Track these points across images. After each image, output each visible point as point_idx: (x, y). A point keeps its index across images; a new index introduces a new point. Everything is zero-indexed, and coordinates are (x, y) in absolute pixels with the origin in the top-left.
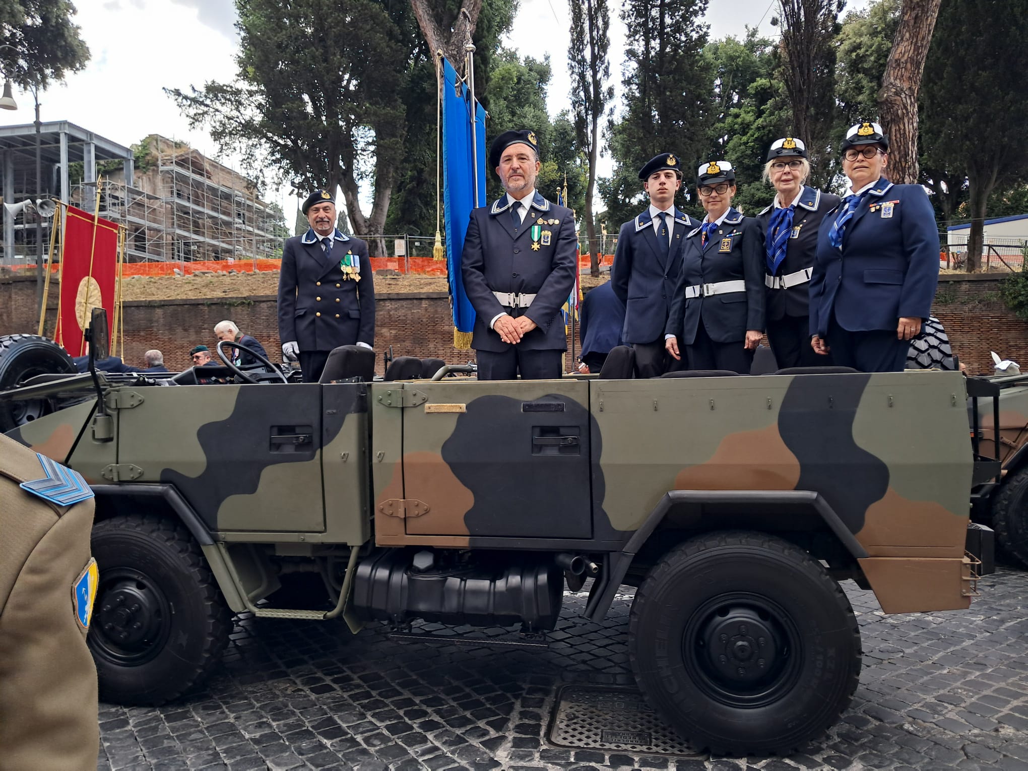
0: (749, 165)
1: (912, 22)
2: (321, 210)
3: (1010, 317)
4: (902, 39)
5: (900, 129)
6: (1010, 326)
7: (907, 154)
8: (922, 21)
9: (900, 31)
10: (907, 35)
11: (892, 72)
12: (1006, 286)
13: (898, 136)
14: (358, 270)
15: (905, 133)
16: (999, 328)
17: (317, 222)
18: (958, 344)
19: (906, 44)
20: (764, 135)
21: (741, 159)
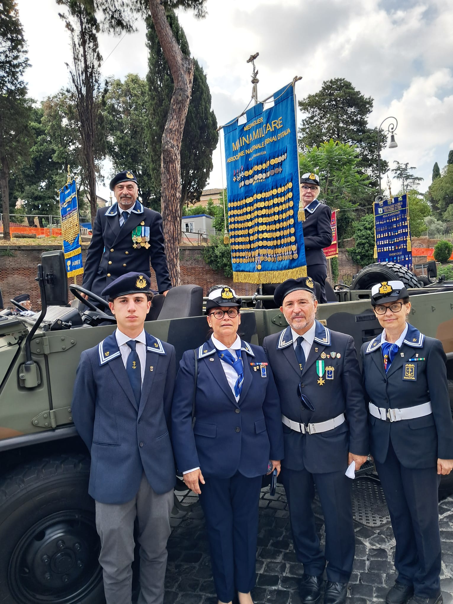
0: (29, 175)
1: (177, 110)
2: (125, 188)
3: (207, 267)
4: (173, 118)
5: (174, 167)
6: (208, 272)
7: (177, 181)
8: (182, 111)
9: (171, 114)
10: (175, 116)
11: (168, 135)
12: (205, 252)
13: (173, 170)
14: (148, 238)
15: (176, 169)
16: (203, 273)
17: (121, 198)
18: (187, 281)
19: (175, 121)
20: (37, 157)
21: (23, 170)
